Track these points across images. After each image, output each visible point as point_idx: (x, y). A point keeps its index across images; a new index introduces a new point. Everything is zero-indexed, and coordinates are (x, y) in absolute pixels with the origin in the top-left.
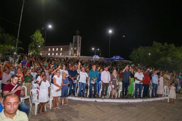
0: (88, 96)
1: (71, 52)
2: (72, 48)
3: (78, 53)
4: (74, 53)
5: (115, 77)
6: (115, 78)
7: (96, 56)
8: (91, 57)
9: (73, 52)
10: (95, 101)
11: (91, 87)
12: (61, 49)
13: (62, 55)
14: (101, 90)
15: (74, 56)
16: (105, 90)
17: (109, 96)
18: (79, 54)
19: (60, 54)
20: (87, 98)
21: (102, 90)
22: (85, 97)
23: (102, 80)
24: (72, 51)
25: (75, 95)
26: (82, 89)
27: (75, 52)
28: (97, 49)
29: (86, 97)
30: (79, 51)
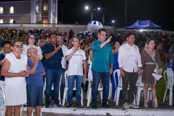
0: (88, 105)
1: (35, 16)
2: (37, 8)
3: (53, 19)
4: (43, 19)
5: (153, 57)
6: (152, 61)
7: (95, 23)
8: (82, 26)
9: (40, 15)
10: (108, 114)
11: (97, 82)
12: (12, 10)
13: (14, 22)
14: (119, 89)
15: (44, 26)
16: (128, 89)
17: (138, 104)
18: (54, 21)
19: (9, 21)
20: (88, 107)
21: (121, 89)
22: (83, 107)
23: (120, 66)
24: (37, 14)
25: (60, 104)
26: (75, 89)
27: (45, 15)
28: (96, 9)
29: (85, 106)
30: (54, 14)
